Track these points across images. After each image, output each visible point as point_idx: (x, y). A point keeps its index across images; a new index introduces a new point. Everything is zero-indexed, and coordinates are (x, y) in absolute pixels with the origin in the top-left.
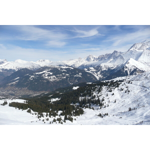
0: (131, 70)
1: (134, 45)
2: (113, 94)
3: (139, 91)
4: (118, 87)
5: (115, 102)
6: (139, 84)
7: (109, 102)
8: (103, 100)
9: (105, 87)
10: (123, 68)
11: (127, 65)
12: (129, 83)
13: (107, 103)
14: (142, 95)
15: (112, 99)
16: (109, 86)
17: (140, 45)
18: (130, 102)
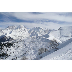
0: (8, 38)
1: (8, 27)
2: (11, 49)
3: (22, 46)
4: (12, 45)
5: (14, 52)
6: (21, 43)
7: (10, 53)
8: (7, 53)
9: (5, 46)
10: (4, 37)
11: (6, 36)
12: (17, 43)
13: (9, 54)
14: (25, 48)
15: (11, 51)
16: (7, 45)
17: (11, 27)
18: (21, 51)
